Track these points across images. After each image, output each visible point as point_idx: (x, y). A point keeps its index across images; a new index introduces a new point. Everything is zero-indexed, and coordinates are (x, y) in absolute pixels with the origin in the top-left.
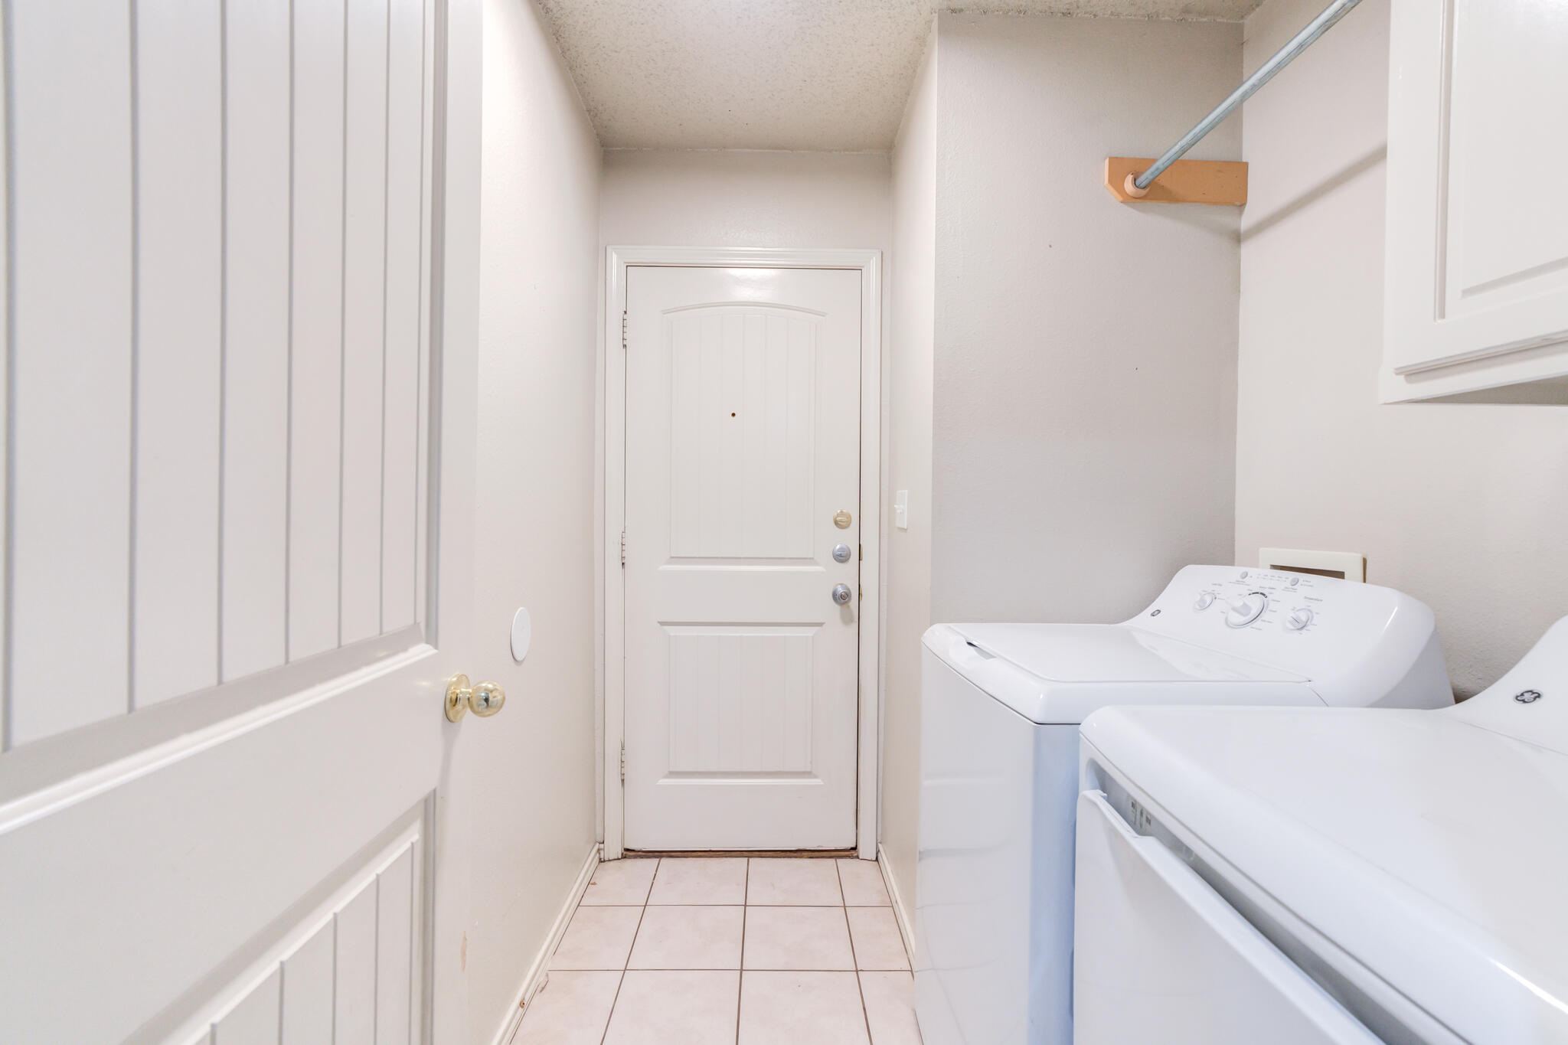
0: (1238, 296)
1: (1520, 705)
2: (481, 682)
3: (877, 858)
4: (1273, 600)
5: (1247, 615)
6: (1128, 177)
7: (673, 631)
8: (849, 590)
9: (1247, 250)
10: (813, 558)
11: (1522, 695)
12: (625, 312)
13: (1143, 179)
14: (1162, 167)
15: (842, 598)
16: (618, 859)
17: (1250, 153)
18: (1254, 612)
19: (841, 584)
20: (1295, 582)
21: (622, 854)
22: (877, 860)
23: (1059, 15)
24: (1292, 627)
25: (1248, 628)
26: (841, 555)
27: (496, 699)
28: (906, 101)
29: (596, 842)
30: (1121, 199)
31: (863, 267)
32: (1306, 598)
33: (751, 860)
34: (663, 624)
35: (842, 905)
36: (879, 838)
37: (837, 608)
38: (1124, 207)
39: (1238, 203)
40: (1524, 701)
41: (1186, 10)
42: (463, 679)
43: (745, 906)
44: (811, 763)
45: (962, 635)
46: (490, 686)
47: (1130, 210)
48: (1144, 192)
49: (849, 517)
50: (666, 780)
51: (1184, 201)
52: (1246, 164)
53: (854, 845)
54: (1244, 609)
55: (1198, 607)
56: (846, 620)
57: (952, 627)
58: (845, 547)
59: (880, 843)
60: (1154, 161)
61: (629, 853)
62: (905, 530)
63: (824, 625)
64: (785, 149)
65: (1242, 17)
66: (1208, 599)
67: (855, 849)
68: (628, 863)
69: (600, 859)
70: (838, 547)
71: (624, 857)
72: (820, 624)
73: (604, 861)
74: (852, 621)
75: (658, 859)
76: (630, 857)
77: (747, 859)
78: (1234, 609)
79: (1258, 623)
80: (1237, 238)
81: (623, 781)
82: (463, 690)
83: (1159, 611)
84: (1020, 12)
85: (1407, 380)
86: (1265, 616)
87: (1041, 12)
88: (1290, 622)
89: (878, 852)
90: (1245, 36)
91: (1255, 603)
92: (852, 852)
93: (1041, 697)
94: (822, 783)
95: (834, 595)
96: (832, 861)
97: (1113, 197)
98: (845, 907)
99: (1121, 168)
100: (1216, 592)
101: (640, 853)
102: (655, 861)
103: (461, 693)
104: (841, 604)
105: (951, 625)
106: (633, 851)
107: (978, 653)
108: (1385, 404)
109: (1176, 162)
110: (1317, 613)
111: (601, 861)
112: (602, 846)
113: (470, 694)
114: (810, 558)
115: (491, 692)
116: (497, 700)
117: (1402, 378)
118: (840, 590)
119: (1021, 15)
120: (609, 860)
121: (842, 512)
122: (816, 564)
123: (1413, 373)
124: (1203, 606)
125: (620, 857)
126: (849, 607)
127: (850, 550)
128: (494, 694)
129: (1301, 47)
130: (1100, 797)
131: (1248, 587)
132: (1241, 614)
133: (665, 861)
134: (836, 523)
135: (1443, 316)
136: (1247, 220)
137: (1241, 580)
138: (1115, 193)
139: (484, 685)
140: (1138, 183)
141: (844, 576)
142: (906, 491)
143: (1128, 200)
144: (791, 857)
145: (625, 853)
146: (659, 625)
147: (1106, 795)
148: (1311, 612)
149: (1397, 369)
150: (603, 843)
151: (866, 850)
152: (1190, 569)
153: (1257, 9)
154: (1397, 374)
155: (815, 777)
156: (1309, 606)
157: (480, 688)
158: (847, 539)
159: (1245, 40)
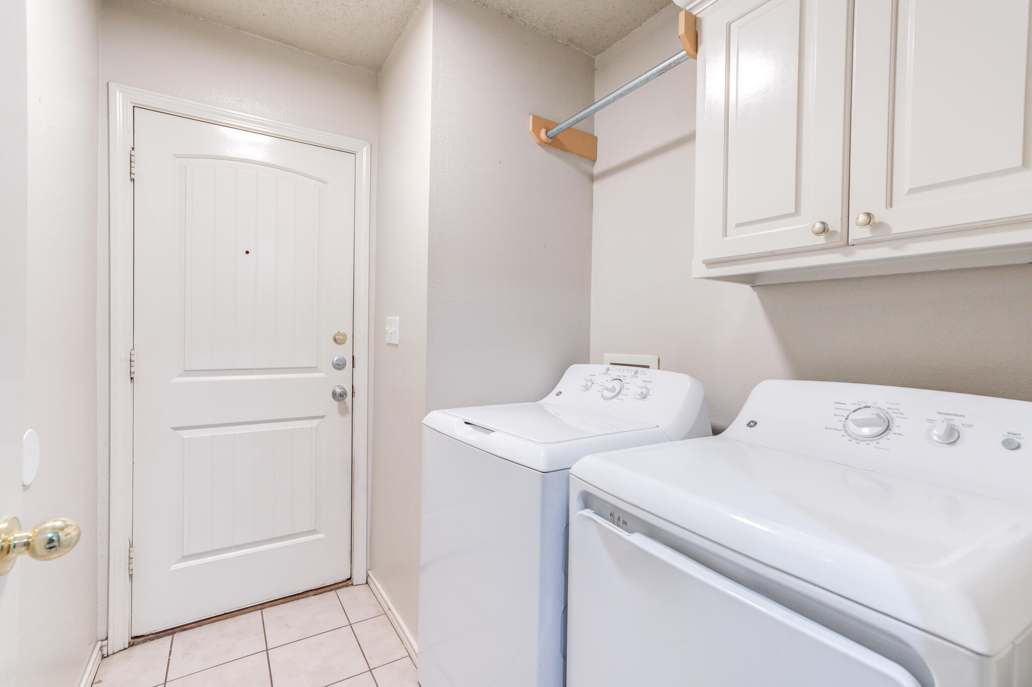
0: (592, 212)
1: (750, 428)
2: (45, 523)
3: (367, 581)
4: (626, 383)
5: (614, 392)
6: (542, 130)
7: (186, 434)
8: (344, 389)
9: (597, 186)
10: (316, 367)
11: (749, 423)
12: (133, 149)
13: (552, 132)
14: (564, 128)
15: (339, 396)
16: (125, 649)
17: (599, 131)
18: (617, 391)
19: (338, 386)
20: (636, 372)
21: (129, 643)
22: (367, 583)
23: (506, 16)
24: (639, 397)
25: (615, 400)
26: (337, 364)
27: (69, 536)
28: (397, 39)
29: (97, 641)
30: (538, 142)
31: (357, 152)
32: (643, 381)
33: (263, 610)
34: (175, 429)
35: (349, 624)
36: (368, 567)
37: (335, 404)
38: (539, 147)
39: (593, 159)
40: (751, 426)
41: (571, 40)
42: (15, 523)
43: (267, 650)
44: (315, 523)
45: (460, 417)
46: (59, 524)
47: (542, 149)
48: (550, 141)
49: (345, 336)
50: (180, 564)
51: (569, 151)
52: (596, 138)
53: (349, 577)
54: (612, 390)
55: (584, 389)
56: (343, 411)
57: (446, 412)
58: (340, 357)
59: (369, 570)
60: (557, 125)
61: (136, 640)
62: (396, 345)
63: (325, 418)
64: (294, 46)
65: (595, 55)
66: (589, 384)
67: (349, 579)
68: (137, 649)
69: (103, 655)
70: (335, 359)
71: (131, 645)
72: (322, 417)
73: (108, 656)
74: (347, 412)
75: (170, 637)
76: (138, 643)
77: (260, 611)
78: (607, 389)
79: (620, 397)
80: (592, 178)
81: (131, 576)
82: (16, 535)
83: (561, 393)
84: (484, 5)
85: (707, 267)
86: (624, 392)
87: (496, 10)
88: (638, 395)
89: (368, 576)
90: (596, 65)
91: (617, 384)
92: (348, 582)
93: (542, 455)
94: (324, 536)
95: (334, 394)
96: (333, 592)
97: (533, 140)
98: (350, 625)
99: (540, 123)
100: (592, 380)
101: (150, 636)
102: (168, 639)
103: (15, 539)
104: (339, 400)
105: (446, 411)
106: (143, 636)
107: (473, 428)
108: (696, 278)
109: (569, 128)
110: (651, 389)
111: (103, 657)
112: (105, 642)
113: (29, 538)
114: (314, 367)
115: (62, 529)
116: (71, 538)
117: (704, 265)
118: (338, 391)
119: (485, 7)
120: (114, 653)
121: (339, 332)
122: (320, 372)
123: (710, 264)
124: (587, 388)
125: (127, 646)
126: (345, 402)
127: (345, 360)
128: (67, 530)
129: (647, 80)
130: (593, 514)
131: (611, 376)
132: (611, 391)
133: (178, 636)
134: (335, 340)
135: (726, 236)
136: (597, 169)
137: (606, 372)
138: (535, 137)
139: (49, 524)
140: (548, 134)
141: (342, 380)
142: (398, 318)
143: (543, 144)
144: (298, 599)
145: (132, 641)
146: (172, 430)
147: (593, 511)
148: (648, 389)
149: (704, 260)
150: (107, 639)
151: (359, 578)
152: (575, 367)
153: (602, 53)
154: (703, 263)
155: (319, 533)
156: (646, 385)
157: (46, 529)
158: (344, 352)
159: (596, 68)
